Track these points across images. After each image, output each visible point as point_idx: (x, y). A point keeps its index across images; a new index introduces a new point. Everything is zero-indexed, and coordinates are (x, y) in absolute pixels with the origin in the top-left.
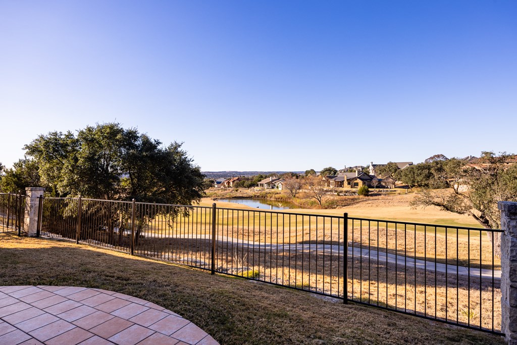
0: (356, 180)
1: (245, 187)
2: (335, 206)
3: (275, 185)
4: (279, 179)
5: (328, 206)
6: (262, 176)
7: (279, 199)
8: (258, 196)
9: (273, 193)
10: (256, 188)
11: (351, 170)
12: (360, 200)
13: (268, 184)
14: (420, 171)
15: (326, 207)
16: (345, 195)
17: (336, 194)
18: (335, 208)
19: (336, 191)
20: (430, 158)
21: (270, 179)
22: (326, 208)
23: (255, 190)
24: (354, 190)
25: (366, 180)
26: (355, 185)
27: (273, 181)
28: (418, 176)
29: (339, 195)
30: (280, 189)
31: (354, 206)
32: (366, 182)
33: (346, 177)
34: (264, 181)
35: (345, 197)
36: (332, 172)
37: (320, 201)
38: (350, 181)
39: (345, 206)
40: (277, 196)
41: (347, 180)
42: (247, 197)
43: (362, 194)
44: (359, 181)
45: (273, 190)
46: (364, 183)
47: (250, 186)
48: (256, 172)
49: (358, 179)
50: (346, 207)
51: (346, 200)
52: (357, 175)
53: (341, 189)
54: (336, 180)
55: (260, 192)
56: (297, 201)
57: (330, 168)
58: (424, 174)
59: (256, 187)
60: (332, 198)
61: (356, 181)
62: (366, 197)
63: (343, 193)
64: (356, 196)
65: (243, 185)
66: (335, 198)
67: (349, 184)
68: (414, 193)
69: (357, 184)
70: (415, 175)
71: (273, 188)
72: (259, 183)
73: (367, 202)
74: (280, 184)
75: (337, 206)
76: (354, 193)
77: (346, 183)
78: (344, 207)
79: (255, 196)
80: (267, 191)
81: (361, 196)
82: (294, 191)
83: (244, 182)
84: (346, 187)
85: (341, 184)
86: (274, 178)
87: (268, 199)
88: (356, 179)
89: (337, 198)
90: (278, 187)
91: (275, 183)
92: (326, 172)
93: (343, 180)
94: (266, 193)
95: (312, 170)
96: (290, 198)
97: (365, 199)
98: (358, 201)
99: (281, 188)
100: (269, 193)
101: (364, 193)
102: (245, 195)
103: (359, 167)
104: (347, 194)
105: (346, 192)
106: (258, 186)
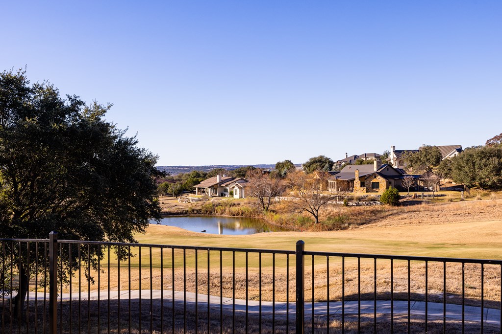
0: (375, 177)
1: (171, 195)
2: (346, 225)
3: (226, 190)
4: (233, 179)
5: (334, 225)
6: (199, 175)
7: (238, 214)
8: (199, 211)
9: (226, 204)
10: (191, 196)
11: (357, 160)
12: (387, 213)
13: (214, 188)
14: (484, 160)
15: (330, 226)
16: (358, 205)
17: (343, 203)
18: (345, 228)
19: (341, 199)
20: (495, 137)
21: (217, 179)
22: (330, 230)
23: (189, 201)
24: (372, 195)
25: (392, 177)
26: (373, 187)
27: (222, 182)
28: (481, 168)
29: (347, 205)
30: (236, 197)
31: (379, 224)
32: (393, 181)
33: (357, 173)
34: (206, 184)
35: (358, 208)
36: (327, 165)
37: (317, 217)
38: (364, 180)
39: (362, 224)
40: (234, 209)
41: (360, 178)
42: (175, 214)
43: (388, 202)
44: (380, 180)
45: (224, 199)
46: (388, 184)
47: (179, 193)
48: (180, 167)
49: (379, 177)
50: (364, 226)
51: (360, 213)
52: (375, 170)
53: (349, 194)
54: (339, 179)
55: (200, 203)
56: (272, 219)
57: (321, 157)
58: (492, 166)
60: (336, 210)
61: (374, 181)
62: (396, 208)
63: (355, 201)
64: (378, 206)
65: (165, 191)
66: (342, 211)
67: (362, 185)
68: (476, 198)
69: (376, 185)
70: (476, 167)
71: (222, 195)
72: (197, 187)
73: (400, 217)
74: (236, 188)
75: (349, 224)
76: (374, 200)
77: (357, 183)
78: (362, 227)
79: (193, 210)
80: (212, 200)
81: (387, 206)
82: (266, 200)
83: (167, 186)
84: (359, 191)
85: (348, 185)
86: (224, 177)
87: (218, 214)
88: (374, 175)
89: (344, 210)
90: (232, 194)
91: (227, 185)
92: (315, 165)
93: (352, 178)
94: (214, 205)
95: (288, 162)
96: (258, 213)
97: (395, 212)
98: (383, 214)
99: (237, 194)
100: (219, 204)
101: (391, 200)
102: (174, 210)
103: (371, 155)
104: (361, 203)
105: (360, 199)
106: (195, 193)
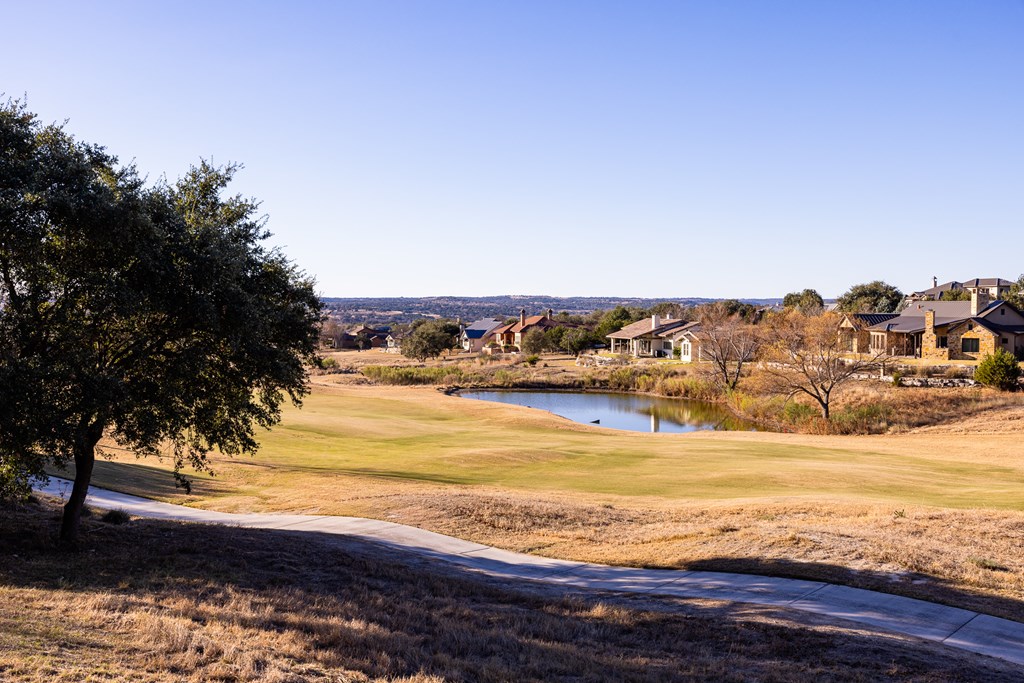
0: (971, 328)
1: (564, 351)
2: (883, 425)
3: (668, 346)
4: (683, 323)
5: (855, 423)
6: (625, 314)
7: (677, 393)
8: (604, 383)
9: (658, 372)
10: (603, 355)
11: (956, 292)
12: (980, 405)
13: (645, 339)
15: (847, 425)
16: (925, 385)
17: (891, 379)
18: (880, 432)
19: (890, 370)
21: (652, 324)
22: (846, 432)
23: (599, 363)
24: (960, 365)
25: (1011, 329)
26: (964, 349)
27: (661, 329)
29: (901, 385)
30: (686, 358)
31: (957, 426)
32: (1011, 338)
33: (929, 318)
34: (629, 331)
35: (922, 391)
36: (884, 301)
37: (826, 406)
38: (945, 333)
39: (919, 425)
40: (671, 382)
41: (936, 328)
42: (560, 386)
43: (991, 382)
44: (981, 333)
45: (659, 363)
46: (1001, 342)
47: (579, 348)
48: (614, 299)
49: (979, 327)
50: (923, 429)
51: (925, 403)
52: (974, 312)
53: (909, 361)
54: (894, 330)
55: (612, 367)
56: (740, 403)
57: (877, 284)
59: (601, 351)
60: (872, 393)
61: (968, 335)
62: (1008, 395)
63: (918, 377)
64: (968, 389)
65: (557, 343)
66: (886, 396)
67: (942, 342)
69: (973, 345)
71: (660, 354)
72: (612, 336)
73: (1008, 413)
74: (686, 342)
75: (890, 424)
76: (962, 376)
77: (929, 340)
78: (916, 430)
79: (594, 382)
80: (641, 364)
81: (988, 391)
82: (732, 368)
83: (561, 332)
84: (932, 356)
85: (911, 343)
86: (668, 319)
87: (641, 392)
88: (968, 324)
89: (892, 394)
90: (677, 353)
91: (670, 336)
92: (863, 300)
93: (919, 328)
94: (635, 373)
95: (810, 293)
96: (717, 393)
97: (1000, 402)
98: (973, 406)
99: (688, 358)
100: (646, 372)
101: (998, 378)
102: (557, 379)
103: (990, 282)
104: (931, 381)
105: (930, 373)
106: (608, 347)
